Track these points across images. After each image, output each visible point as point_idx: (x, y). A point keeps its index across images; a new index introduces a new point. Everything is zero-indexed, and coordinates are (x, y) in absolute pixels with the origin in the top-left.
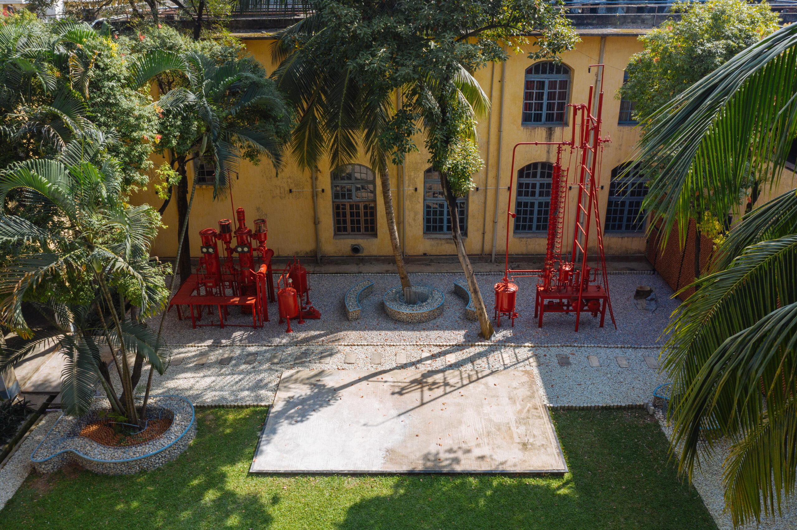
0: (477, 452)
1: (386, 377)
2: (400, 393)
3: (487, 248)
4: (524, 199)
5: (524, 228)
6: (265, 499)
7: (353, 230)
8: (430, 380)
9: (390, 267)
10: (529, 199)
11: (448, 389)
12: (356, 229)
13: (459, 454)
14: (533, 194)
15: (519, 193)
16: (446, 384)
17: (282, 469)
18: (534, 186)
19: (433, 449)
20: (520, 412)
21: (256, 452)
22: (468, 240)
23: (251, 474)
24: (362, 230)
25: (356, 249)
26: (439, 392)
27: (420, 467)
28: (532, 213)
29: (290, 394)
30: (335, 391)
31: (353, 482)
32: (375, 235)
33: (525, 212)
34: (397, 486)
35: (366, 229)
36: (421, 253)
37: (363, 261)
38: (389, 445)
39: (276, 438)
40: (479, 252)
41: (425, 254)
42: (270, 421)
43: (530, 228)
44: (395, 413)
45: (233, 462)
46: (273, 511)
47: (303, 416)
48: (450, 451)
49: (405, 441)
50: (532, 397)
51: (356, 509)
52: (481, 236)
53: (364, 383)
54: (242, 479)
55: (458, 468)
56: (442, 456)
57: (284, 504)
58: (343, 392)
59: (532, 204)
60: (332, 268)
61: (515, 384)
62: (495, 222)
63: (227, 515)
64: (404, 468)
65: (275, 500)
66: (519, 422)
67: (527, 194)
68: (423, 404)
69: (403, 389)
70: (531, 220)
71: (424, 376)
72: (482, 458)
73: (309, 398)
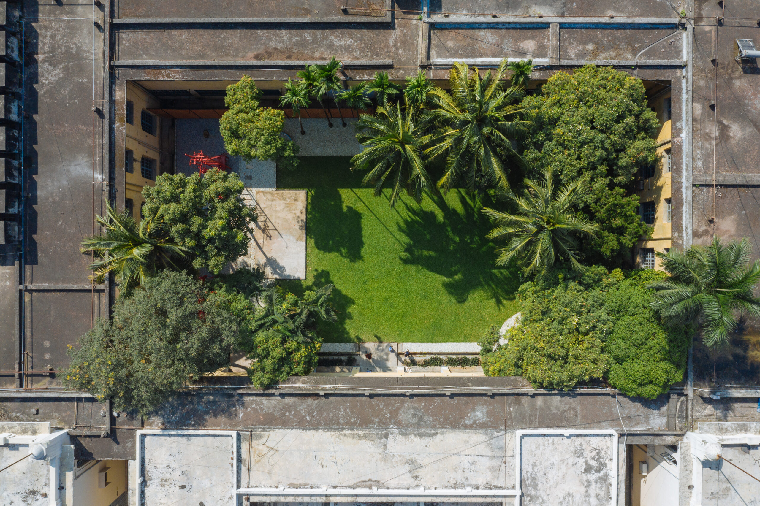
0: (298, 214)
2: (270, 237)
8: (262, 227)
11: (268, 220)
13: (300, 220)
16: (265, 221)
17: (304, 270)
19: (297, 227)
20: (280, 199)
21: (299, 280)
23: (306, 279)
26: (269, 224)
27: (304, 231)
29: (270, 274)
30: (268, 259)
31: (309, 250)
34: (311, 238)
38: (295, 241)
39: (292, 274)
42: (283, 278)
44: (280, 239)
46: (320, 271)
47: (282, 268)
48: (298, 222)
49: (293, 235)
50: (272, 194)
51: (319, 248)
53: (264, 250)
54: (308, 281)
56: (300, 224)
61: (265, 198)
64: (304, 235)
65: (316, 270)
66: (285, 200)
68: (276, 229)
69: (268, 236)
72: (301, 213)
73: (272, 267)
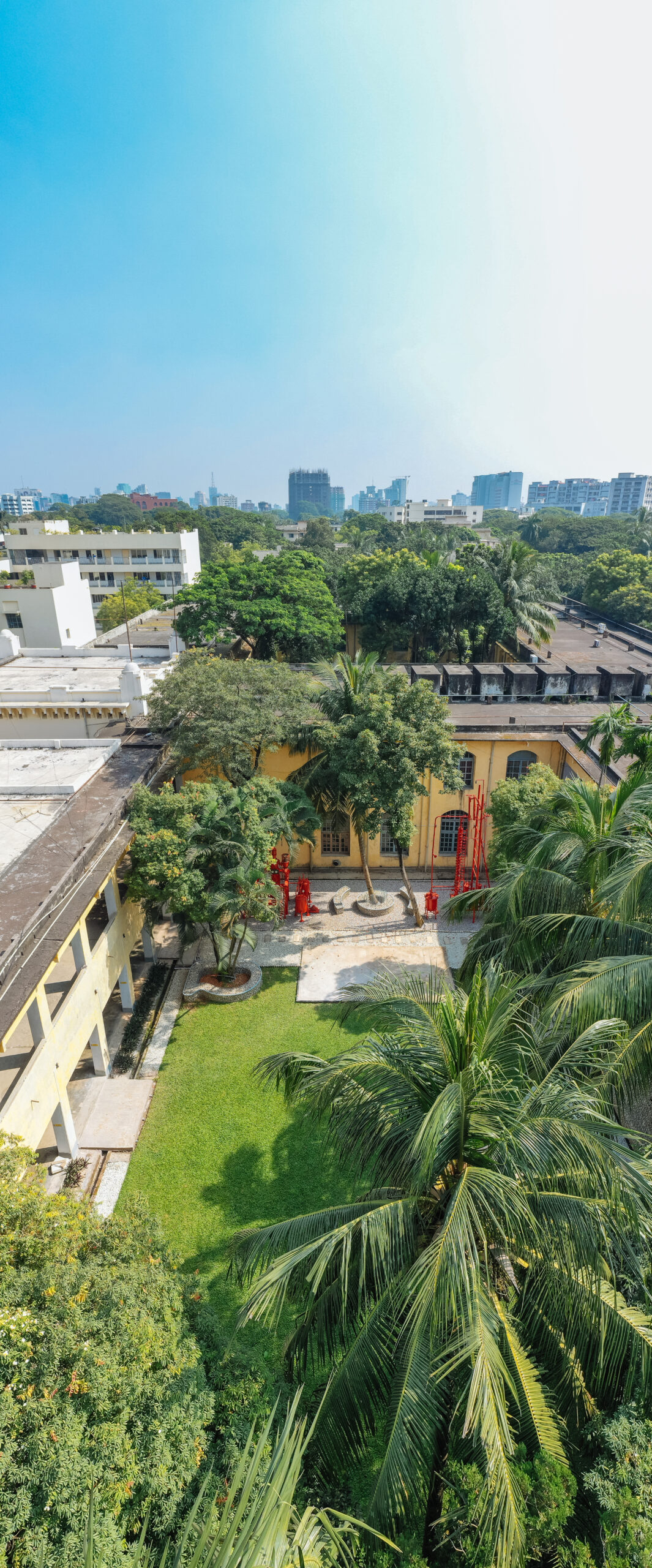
3: (421, 863)
4: (445, 832)
5: (446, 849)
7: (334, 850)
9: (358, 875)
10: (449, 832)
12: (336, 850)
14: (452, 829)
15: (443, 828)
17: (313, 1000)
18: (452, 824)
21: (297, 990)
22: (409, 857)
23: (296, 1002)
24: (340, 850)
25: (335, 863)
28: (451, 840)
32: (348, 854)
33: (446, 840)
35: (343, 850)
36: (378, 865)
37: (340, 870)
40: (416, 866)
41: (381, 867)
42: (301, 973)
43: (450, 849)
52: (417, 856)
54: (292, 1005)
59: (451, 835)
60: (321, 876)
61: (435, 955)
62: (426, 847)
67: (447, 829)
70: (450, 845)
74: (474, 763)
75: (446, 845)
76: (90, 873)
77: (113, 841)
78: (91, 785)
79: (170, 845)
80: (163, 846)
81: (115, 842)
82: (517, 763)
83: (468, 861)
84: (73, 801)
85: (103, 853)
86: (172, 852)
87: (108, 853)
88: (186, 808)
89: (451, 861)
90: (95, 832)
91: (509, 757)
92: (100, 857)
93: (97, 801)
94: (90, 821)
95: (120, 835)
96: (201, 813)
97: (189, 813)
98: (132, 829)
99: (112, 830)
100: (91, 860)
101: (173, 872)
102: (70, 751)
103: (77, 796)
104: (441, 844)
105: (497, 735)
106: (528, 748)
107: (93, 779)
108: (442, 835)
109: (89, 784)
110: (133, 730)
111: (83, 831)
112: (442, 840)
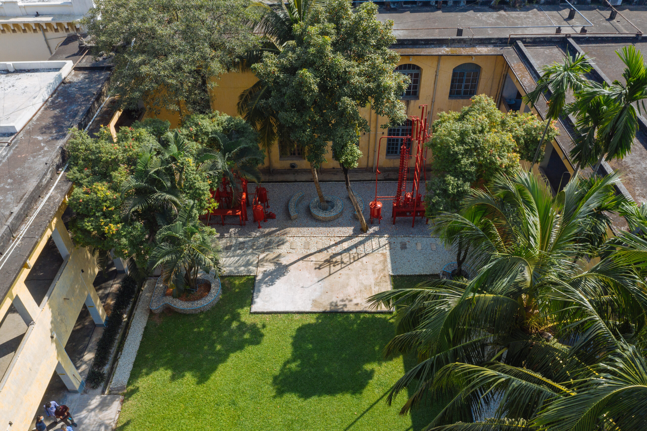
0: (355, 301)
1: (312, 258)
3: (370, 164)
4: (392, 137)
5: (392, 152)
6: (259, 326)
7: (291, 155)
10: (395, 137)
11: (343, 265)
12: (293, 154)
13: (347, 302)
14: (398, 134)
16: (342, 262)
17: (265, 311)
18: (398, 130)
19: (334, 300)
20: (377, 279)
21: (252, 302)
23: (251, 313)
24: (297, 154)
25: (293, 166)
26: (338, 267)
27: (328, 310)
28: (397, 145)
29: (265, 269)
30: (287, 267)
31: (298, 317)
33: (393, 144)
34: (317, 319)
35: (299, 154)
36: (331, 167)
37: (296, 173)
38: (313, 298)
39: (261, 294)
40: (365, 167)
41: (334, 168)
42: (257, 285)
43: (396, 152)
44: (316, 280)
45: (242, 307)
46: (263, 331)
47: (272, 282)
48: (343, 301)
49: (321, 295)
50: (384, 270)
51: (300, 330)
52: (366, 158)
53: (301, 262)
54: (248, 315)
55: (346, 310)
56: (339, 303)
57: (268, 327)
58: (291, 268)
59: (397, 140)
60: (280, 178)
61: (376, 262)
62: (375, 151)
63: (244, 333)
64: (321, 310)
65: (264, 326)
66: (376, 285)
67: (394, 134)
70: (396, 148)
71: (331, 257)
72: (357, 304)
74: (421, 74)
75: (393, 148)
76: (19, 242)
77: (48, 196)
78: (38, 120)
79: (105, 201)
80: (98, 203)
81: (50, 198)
82: (462, 74)
83: (412, 162)
84: (15, 143)
85: (35, 214)
86: (107, 208)
87: (41, 214)
88: (120, 157)
89: (396, 163)
90: (31, 185)
91: (454, 70)
92: (31, 219)
93: (40, 142)
94: (30, 168)
95: (56, 188)
96: (135, 164)
97: (124, 164)
98: (69, 180)
99: (49, 182)
100: (21, 224)
101: (110, 228)
102: (23, 76)
103: (20, 135)
104: (388, 148)
105: (444, 50)
106: (474, 61)
107: (39, 113)
108: (389, 140)
109: (35, 119)
110: (85, 48)
111: (20, 183)
112: (389, 144)
